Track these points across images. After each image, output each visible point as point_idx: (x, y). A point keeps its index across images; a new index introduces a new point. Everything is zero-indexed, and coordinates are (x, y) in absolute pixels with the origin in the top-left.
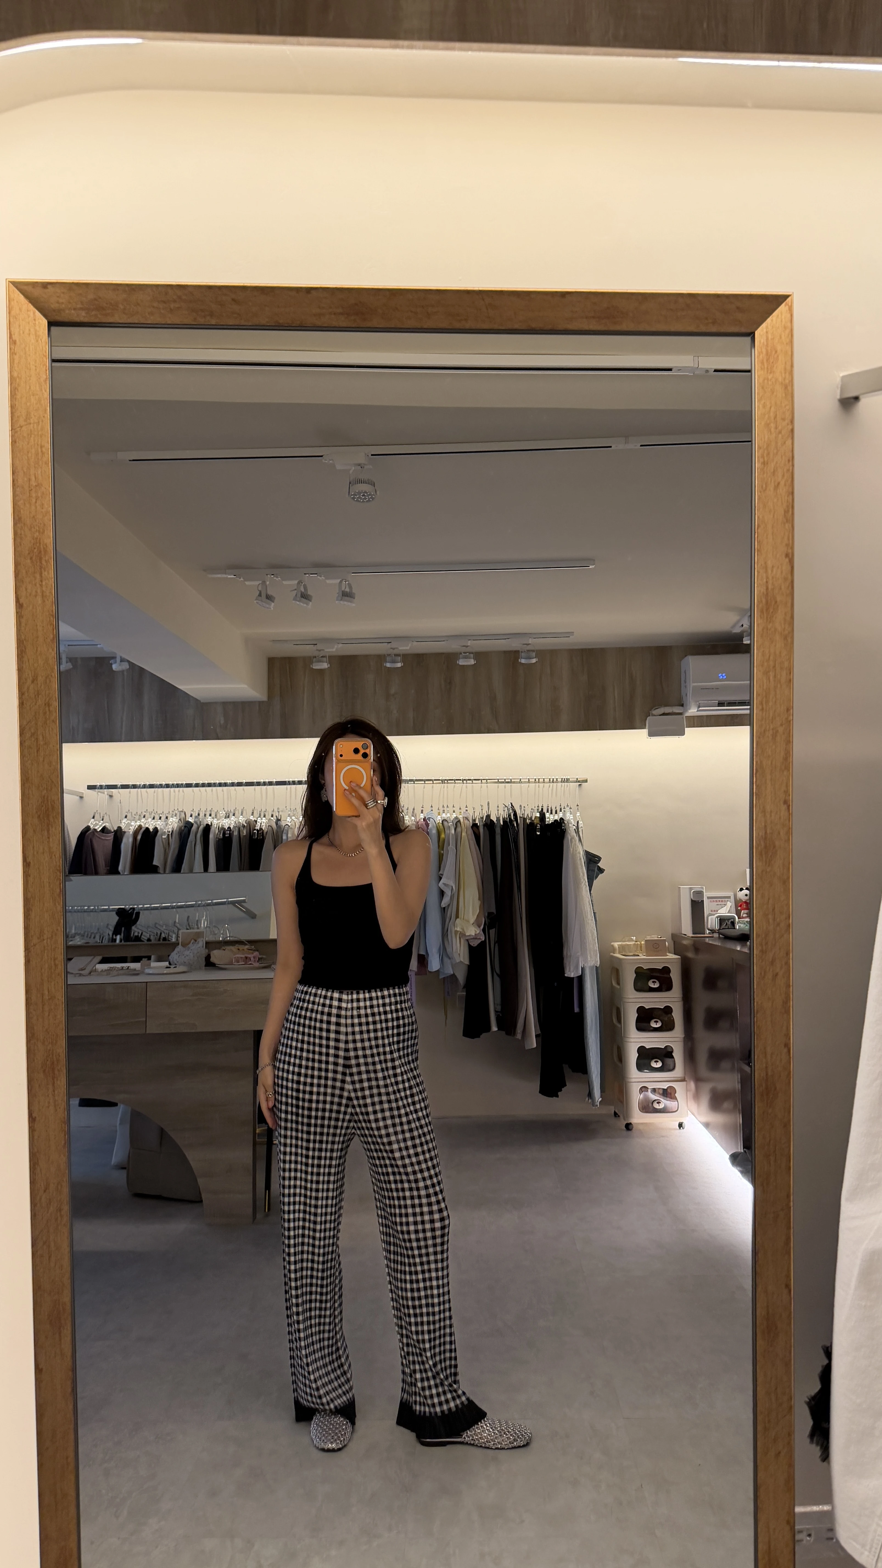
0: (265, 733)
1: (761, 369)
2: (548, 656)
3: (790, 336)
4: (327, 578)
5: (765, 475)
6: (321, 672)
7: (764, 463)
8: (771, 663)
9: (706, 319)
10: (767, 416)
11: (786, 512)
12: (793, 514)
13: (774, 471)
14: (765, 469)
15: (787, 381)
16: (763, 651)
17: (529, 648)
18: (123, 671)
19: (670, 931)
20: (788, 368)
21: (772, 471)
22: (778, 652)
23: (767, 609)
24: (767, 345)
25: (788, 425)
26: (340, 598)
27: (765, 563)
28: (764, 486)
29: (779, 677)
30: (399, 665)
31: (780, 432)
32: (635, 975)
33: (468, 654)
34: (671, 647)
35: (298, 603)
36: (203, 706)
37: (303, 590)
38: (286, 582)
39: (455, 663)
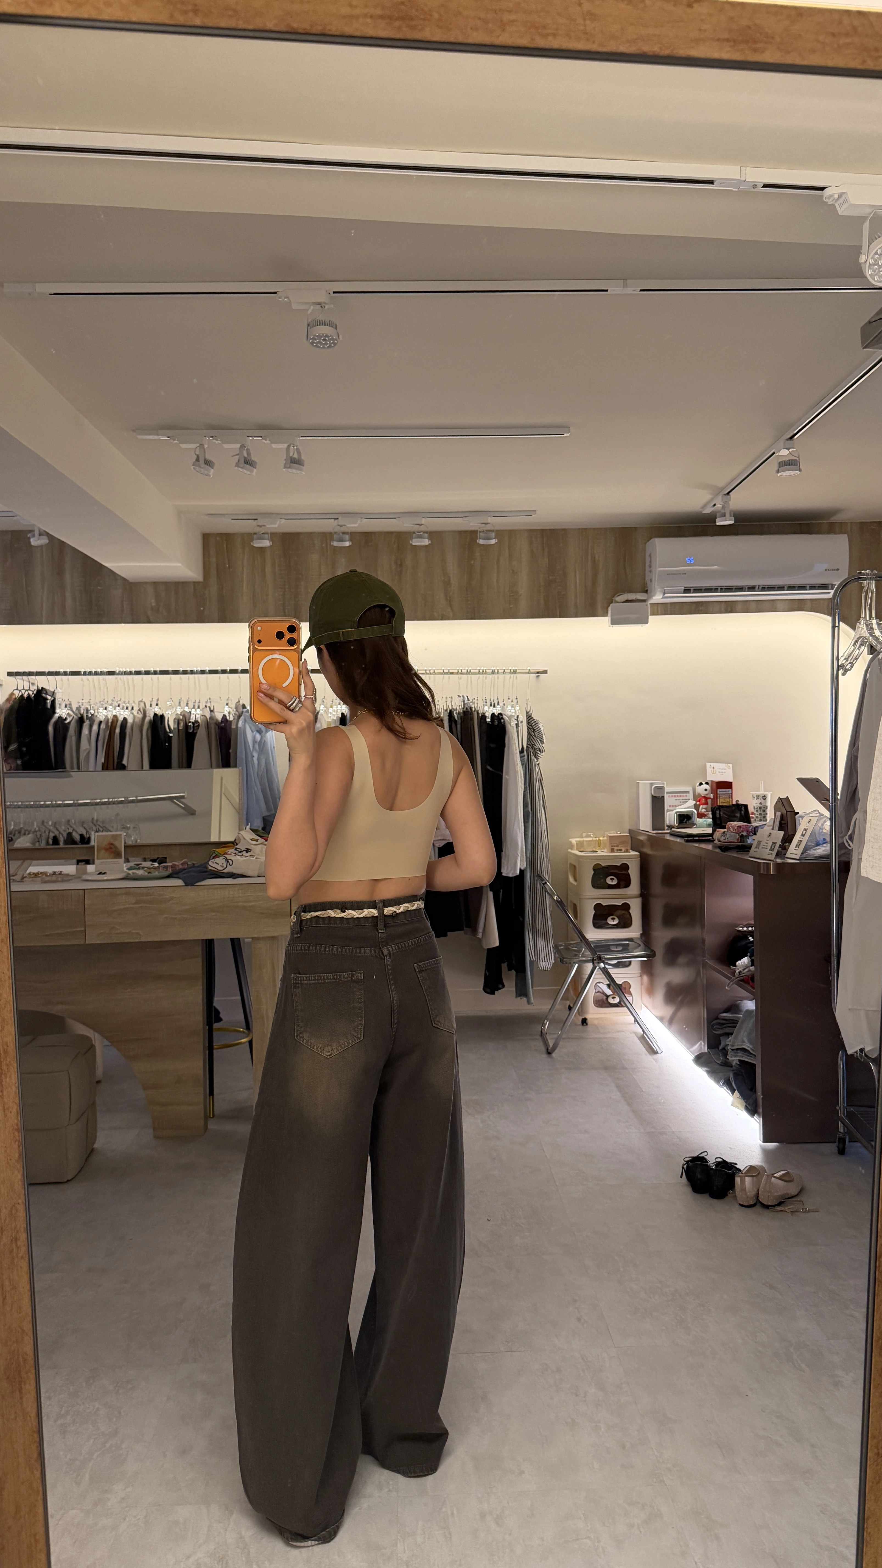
0: (201, 618)
2: (507, 536)
4: (273, 443)
6: (262, 550)
17: (488, 527)
18: (42, 546)
19: (627, 827)
26: (287, 465)
30: (347, 544)
32: (593, 872)
33: (422, 533)
34: (636, 528)
35: (241, 470)
36: (131, 587)
37: (246, 455)
38: (226, 446)
39: (409, 542)
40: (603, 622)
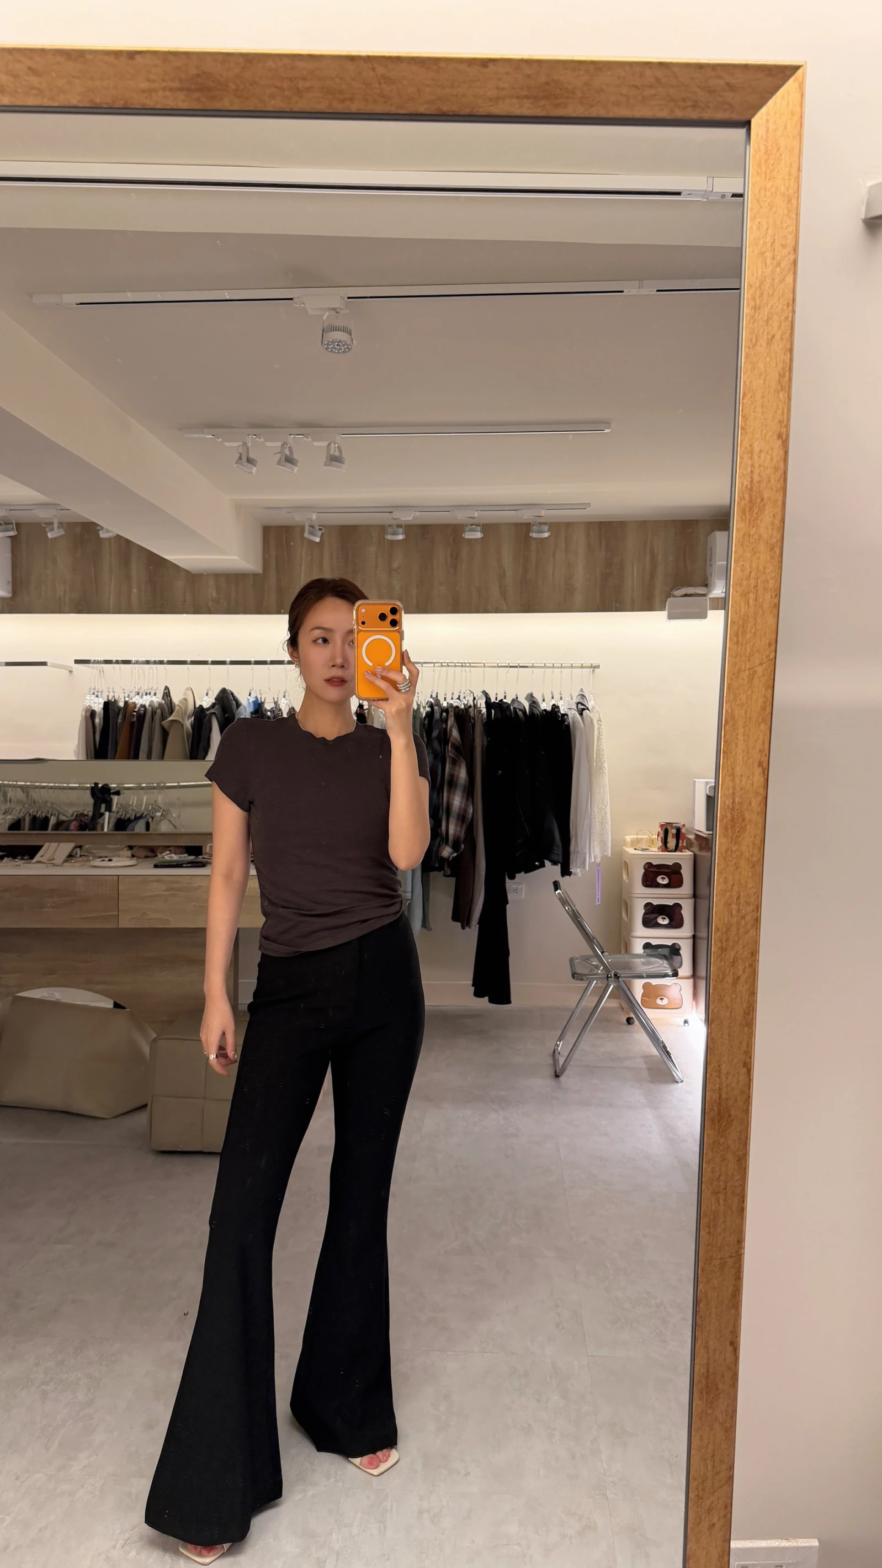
0: (260, 609)
1: (758, 174)
2: (561, 528)
3: (799, 126)
4: (315, 441)
5: (756, 325)
7: (755, 308)
8: (752, 582)
9: (684, 100)
10: (762, 241)
11: (781, 376)
12: (790, 379)
13: (767, 321)
14: (756, 315)
15: (791, 191)
16: (743, 565)
17: (542, 520)
20: (794, 172)
21: (766, 318)
22: (761, 567)
23: (751, 509)
24: (766, 140)
25: (789, 254)
26: (328, 464)
27: (751, 446)
28: (754, 340)
29: (761, 600)
30: (401, 537)
31: (778, 264)
32: (643, 871)
33: (474, 526)
34: (697, 521)
35: (282, 468)
36: (194, 578)
37: (287, 452)
38: (268, 444)
39: (462, 536)
40: (659, 617)
